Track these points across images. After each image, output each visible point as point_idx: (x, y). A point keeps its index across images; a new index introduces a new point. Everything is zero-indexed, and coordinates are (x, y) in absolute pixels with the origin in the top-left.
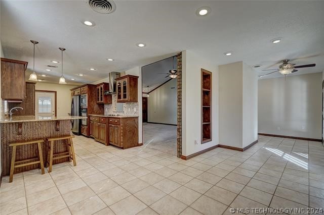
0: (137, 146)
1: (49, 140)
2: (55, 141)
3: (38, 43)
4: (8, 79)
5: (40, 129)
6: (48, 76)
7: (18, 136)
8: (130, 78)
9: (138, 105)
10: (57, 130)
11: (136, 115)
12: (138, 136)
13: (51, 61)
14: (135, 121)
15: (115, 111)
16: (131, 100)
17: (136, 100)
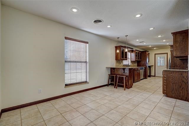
3: (119, 38)
13: (136, 41)
14: (182, 75)
16: (176, 54)
17: (185, 54)
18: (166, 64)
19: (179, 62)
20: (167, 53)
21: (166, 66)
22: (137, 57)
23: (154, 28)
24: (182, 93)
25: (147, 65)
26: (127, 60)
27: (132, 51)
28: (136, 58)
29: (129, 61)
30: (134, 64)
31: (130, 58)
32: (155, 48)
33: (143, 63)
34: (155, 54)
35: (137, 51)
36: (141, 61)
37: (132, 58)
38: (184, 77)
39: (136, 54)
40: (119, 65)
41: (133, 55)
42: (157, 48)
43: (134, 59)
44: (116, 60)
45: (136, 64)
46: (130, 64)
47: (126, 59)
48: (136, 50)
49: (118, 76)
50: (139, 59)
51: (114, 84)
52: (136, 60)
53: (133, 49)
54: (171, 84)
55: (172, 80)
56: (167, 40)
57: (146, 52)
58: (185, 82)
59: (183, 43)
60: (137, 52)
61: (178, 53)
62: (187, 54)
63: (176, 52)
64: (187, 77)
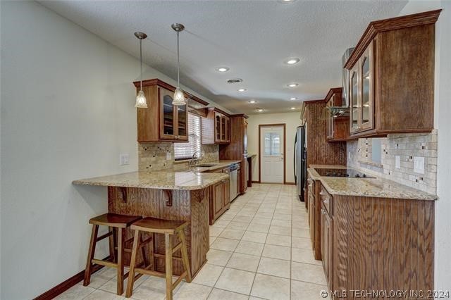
3: (145, 35)
7: (122, 204)
8: (385, 35)
9: (431, 146)
13: (217, 69)
14: (408, 215)
15: (365, 160)
16: (386, 125)
17: (421, 125)
18: (283, 152)
19: (325, 149)
20: (284, 125)
21: (283, 156)
22: (219, 132)
25: (245, 155)
26: (186, 141)
27: (206, 112)
28: (217, 134)
29: (195, 146)
30: (211, 154)
31: (198, 134)
32: (260, 111)
33: (236, 149)
34: (260, 126)
35: (219, 115)
36: (228, 144)
37: (206, 134)
38: (416, 226)
39: (216, 121)
40: (156, 162)
41: (209, 123)
42: (265, 110)
43: (210, 137)
44: (140, 141)
45: (217, 153)
46: (198, 155)
47: (183, 137)
48: (216, 110)
50: (224, 137)
52: (217, 140)
53: (206, 104)
54: (367, 254)
55: (369, 240)
56: (300, 85)
57: (242, 119)
58: (420, 249)
59: (414, 74)
60: (218, 117)
61: (392, 120)
62: (426, 126)
63: (385, 115)
64: (427, 226)
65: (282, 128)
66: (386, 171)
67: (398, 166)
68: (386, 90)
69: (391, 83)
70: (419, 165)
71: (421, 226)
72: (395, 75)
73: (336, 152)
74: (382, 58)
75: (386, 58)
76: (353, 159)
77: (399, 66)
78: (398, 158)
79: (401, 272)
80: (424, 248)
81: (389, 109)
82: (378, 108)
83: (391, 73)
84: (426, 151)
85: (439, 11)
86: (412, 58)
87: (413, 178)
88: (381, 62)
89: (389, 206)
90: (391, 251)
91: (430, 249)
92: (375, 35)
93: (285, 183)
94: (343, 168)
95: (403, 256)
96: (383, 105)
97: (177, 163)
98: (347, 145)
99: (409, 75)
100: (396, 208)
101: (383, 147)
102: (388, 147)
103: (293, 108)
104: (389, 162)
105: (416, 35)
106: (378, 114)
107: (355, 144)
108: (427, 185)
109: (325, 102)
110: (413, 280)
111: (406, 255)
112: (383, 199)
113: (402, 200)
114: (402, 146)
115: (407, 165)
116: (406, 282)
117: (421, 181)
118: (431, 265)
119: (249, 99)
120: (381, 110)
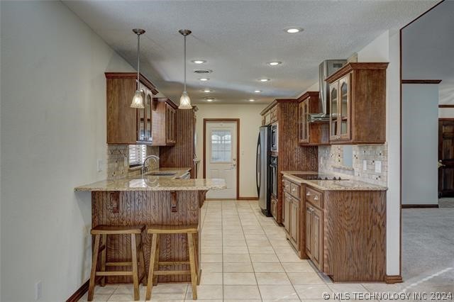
0: (380, 281)
1: (150, 231)
2: (160, 236)
3: (144, 32)
4: (115, 108)
5: (146, 204)
6: (214, 91)
7: (113, 215)
8: (358, 71)
9: (385, 153)
10: (174, 210)
11: (380, 185)
12: (384, 250)
13: (193, 61)
14: (372, 202)
15: (338, 165)
16: (358, 137)
17: (379, 138)
18: (235, 157)
19: (298, 154)
20: (238, 121)
21: (235, 163)
22: (168, 130)
23: (301, 30)
24: (371, 260)
25: (195, 161)
27: (155, 103)
28: (167, 132)
32: (210, 100)
34: (205, 121)
35: (169, 107)
38: (376, 210)
39: (167, 116)
40: (118, 169)
48: (168, 101)
49: (154, 232)
50: (172, 137)
51: (131, 277)
53: (157, 93)
54: (346, 234)
55: (348, 223)
57: (193, 113)
58: (379, 226)
59: (375, 103)
61: (362, 134)
62: (381, 139)
63: (358, 130)
64: (382, 209)
65: (234, 125)
66: (356, 174)
67: (365, 168)
68: (358, 113)
69: (362, 107)
70: (378, 166)
71: (379, 210)
72: (363, 102)
73: (308, 158)
74: (356, 88)
75: (359, 89)
76: (325, 165)
77: (366, 96)
78: (365, 162)
79: (368, 243)
80: (381, 225)
81: (360, 126)
82: (353, 125)
83: (361, 100)
84: (382, 157)
85: (388, 63)
86: (373, 92)
87: (374, 177)
88: (356, 91)
89: (360, 197)
90: (362, 229)
91: (384, 225)
92: (351, 70)
93: (238, 198)
94: (314, 173)
95: (369, 231)
96: (357, 123)
97: (133, 171)
98: (319, 150)
99: (372, 103)
100: (364, 198)
101: (354, 153)
102: (358, 153)
103: (252, 101)
104: (359, 165)
105: (376, 75)
106: (354, 129)
107: (328, 149)
108: (383, 181)
109: (297, 101)
110: (374, 248)
111: (371, 231)
112: (357, 191)
113: (368, 191)
114: (368, 153)
115: (371, 167)
116: (371, 251)
117: (379, 179)
118: (385, 235)
119: (203, 88)
120: (356, 126)
